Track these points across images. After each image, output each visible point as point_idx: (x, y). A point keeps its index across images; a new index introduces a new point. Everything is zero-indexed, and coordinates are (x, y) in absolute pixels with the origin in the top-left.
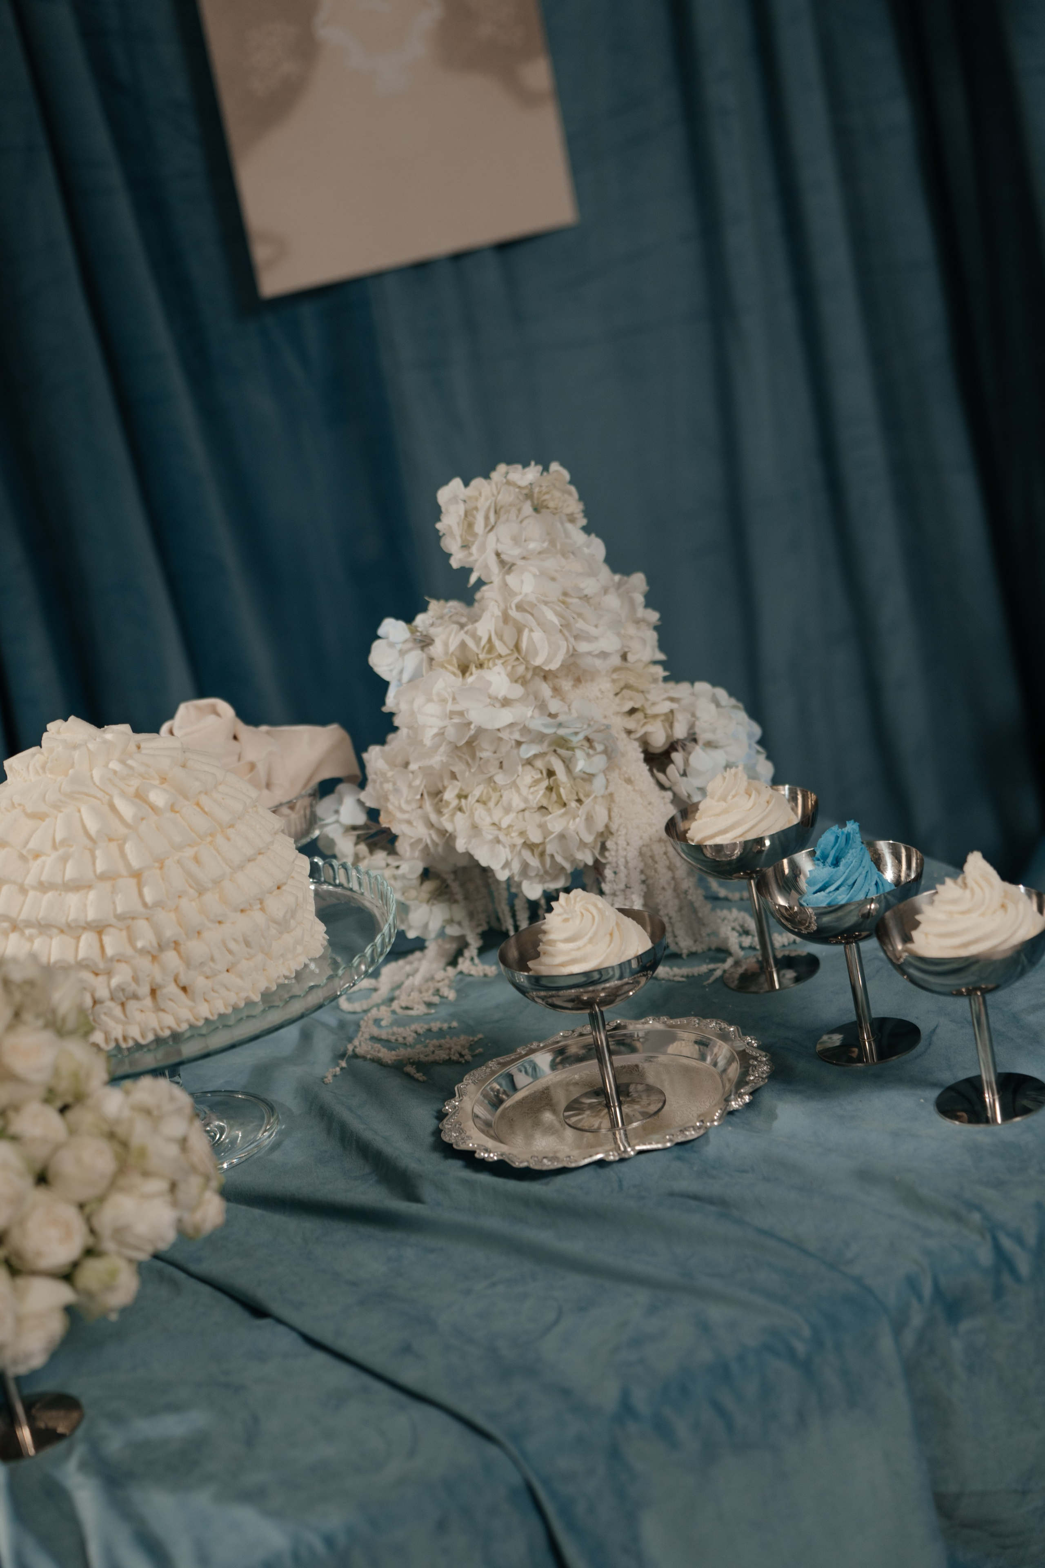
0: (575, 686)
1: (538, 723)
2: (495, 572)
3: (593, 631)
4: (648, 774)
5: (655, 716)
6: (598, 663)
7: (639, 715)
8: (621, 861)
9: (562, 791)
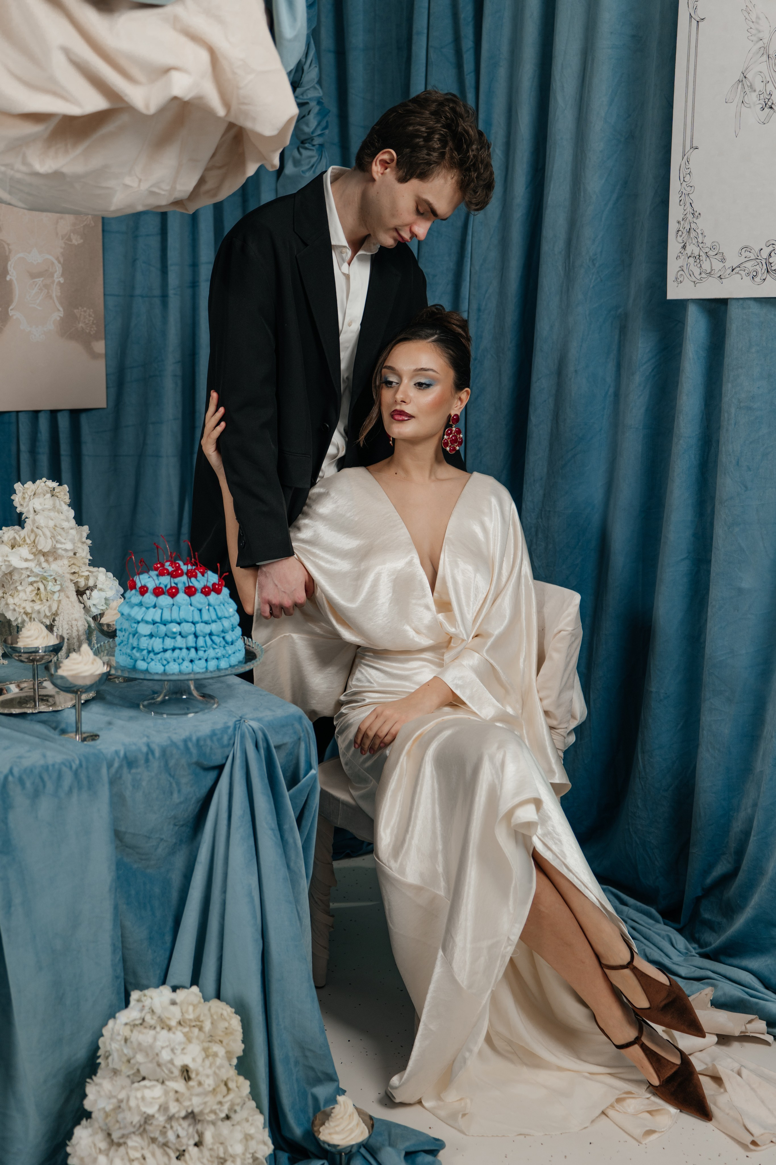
0: (54, 560)
1: (37, 570)
2: (31, 515)
3: (63, 540)
4: (76, 596)
5: (82, 576)
6: (63, 552)
7: (77, 575)
8: (60, 625)
9: (42, 595)
